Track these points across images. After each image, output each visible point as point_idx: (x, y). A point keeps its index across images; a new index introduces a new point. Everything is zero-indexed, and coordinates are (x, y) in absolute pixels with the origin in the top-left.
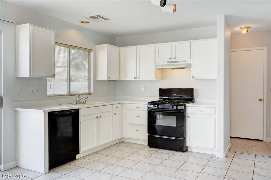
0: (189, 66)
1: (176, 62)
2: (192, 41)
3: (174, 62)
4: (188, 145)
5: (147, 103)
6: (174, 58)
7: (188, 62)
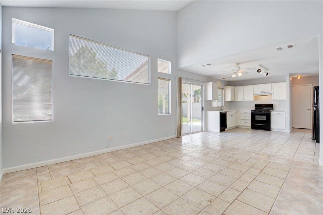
0: (271, 94)
1: (264, 93)
2: (272, 84)
4: (271, 128)
5: (251, 111)
6: (264, 91)
7: (270, 93)
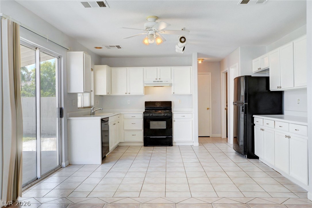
0: (171, 85)
1: (161, 81)
2: (172, 67)
3: (158, 81)
4: (174, 140)
5: (143, 113)
6: (160, 79)
7: (169, 82)
